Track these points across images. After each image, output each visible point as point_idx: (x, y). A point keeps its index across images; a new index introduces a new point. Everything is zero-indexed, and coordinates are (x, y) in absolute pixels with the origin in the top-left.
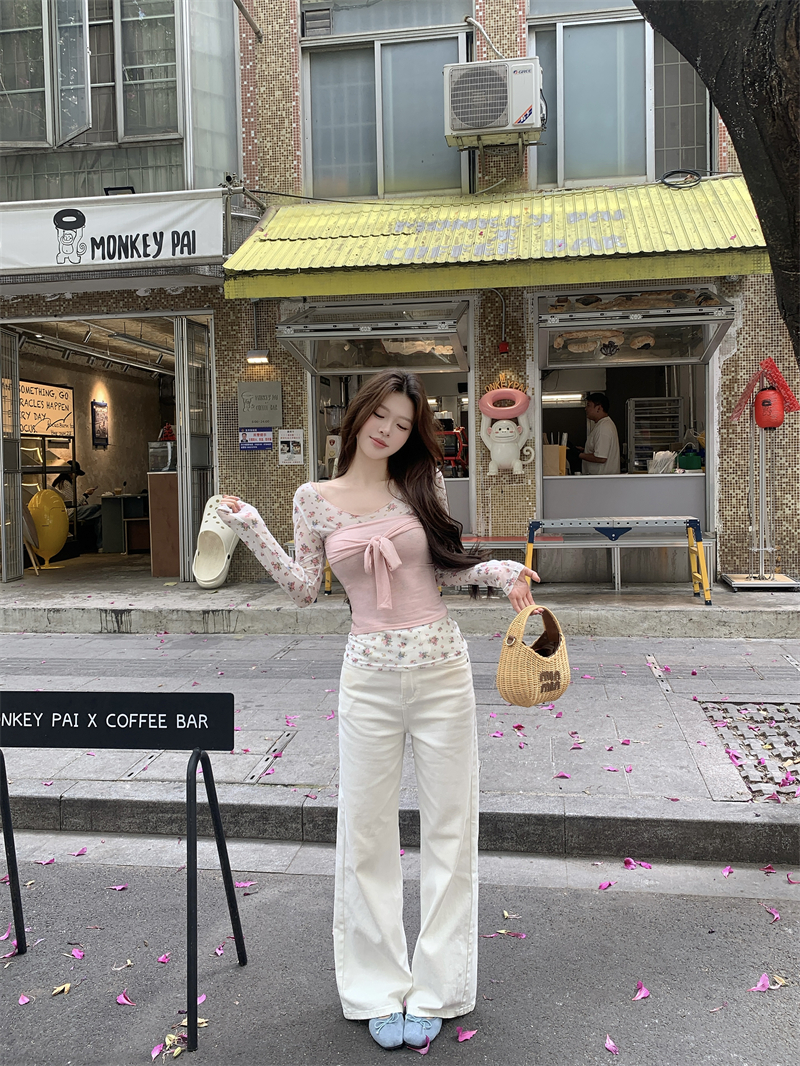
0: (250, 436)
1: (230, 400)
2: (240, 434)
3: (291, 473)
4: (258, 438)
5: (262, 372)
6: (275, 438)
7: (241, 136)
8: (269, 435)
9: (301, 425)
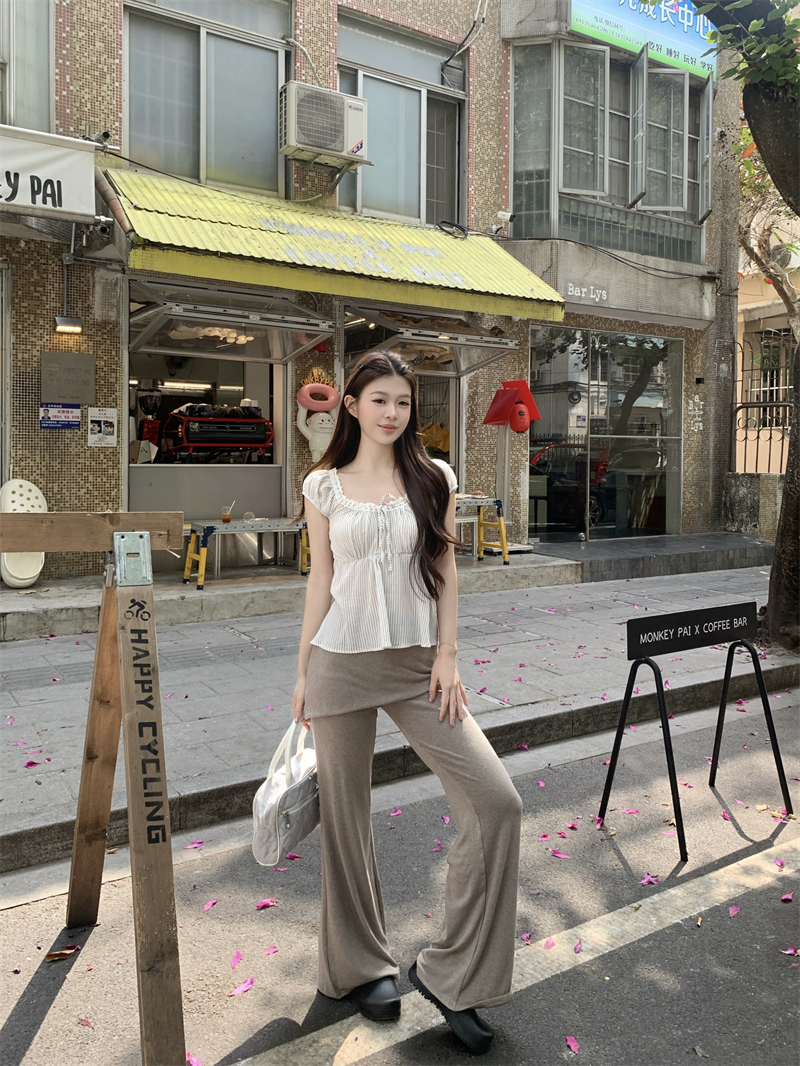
0: (53, 413)
1: (29, 370)
2: (42, 410)
3: (102, 456)
4: (63, 415)
5: (71, 343)
6: (84, 416)
7: (53, 77)
8: (77, 412)
9: (114, 404)
